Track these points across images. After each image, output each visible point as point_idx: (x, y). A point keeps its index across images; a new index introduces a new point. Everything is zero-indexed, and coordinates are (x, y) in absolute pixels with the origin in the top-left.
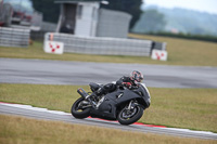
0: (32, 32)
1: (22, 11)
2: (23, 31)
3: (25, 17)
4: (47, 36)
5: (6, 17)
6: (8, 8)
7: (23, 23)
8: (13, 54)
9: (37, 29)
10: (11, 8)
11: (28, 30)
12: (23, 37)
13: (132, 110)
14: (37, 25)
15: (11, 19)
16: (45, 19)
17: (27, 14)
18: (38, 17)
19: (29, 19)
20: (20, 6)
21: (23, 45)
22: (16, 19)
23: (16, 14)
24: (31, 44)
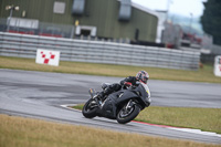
0: (203, 55)
1: (192, 33)
2: (194, 53)
3: (195, 40)
4: (217, 59)
5: (176, 39)
6: (177, 29)
7: (193, 45)
8: (182, 77)
9: (207, 52)
10: (181, 30)
11: (198, 53)
12: (193, 59)
13: (129, 109)
14: (207, 48)
15: (181, 41)
16: (215, 42)
17: (197, 37)
18: (208, 40)
19: (199, 41)
20: (190, 28)
21: (193, 68)
22: (185, 41)
23: (186, 36)
24: (201, 67)
